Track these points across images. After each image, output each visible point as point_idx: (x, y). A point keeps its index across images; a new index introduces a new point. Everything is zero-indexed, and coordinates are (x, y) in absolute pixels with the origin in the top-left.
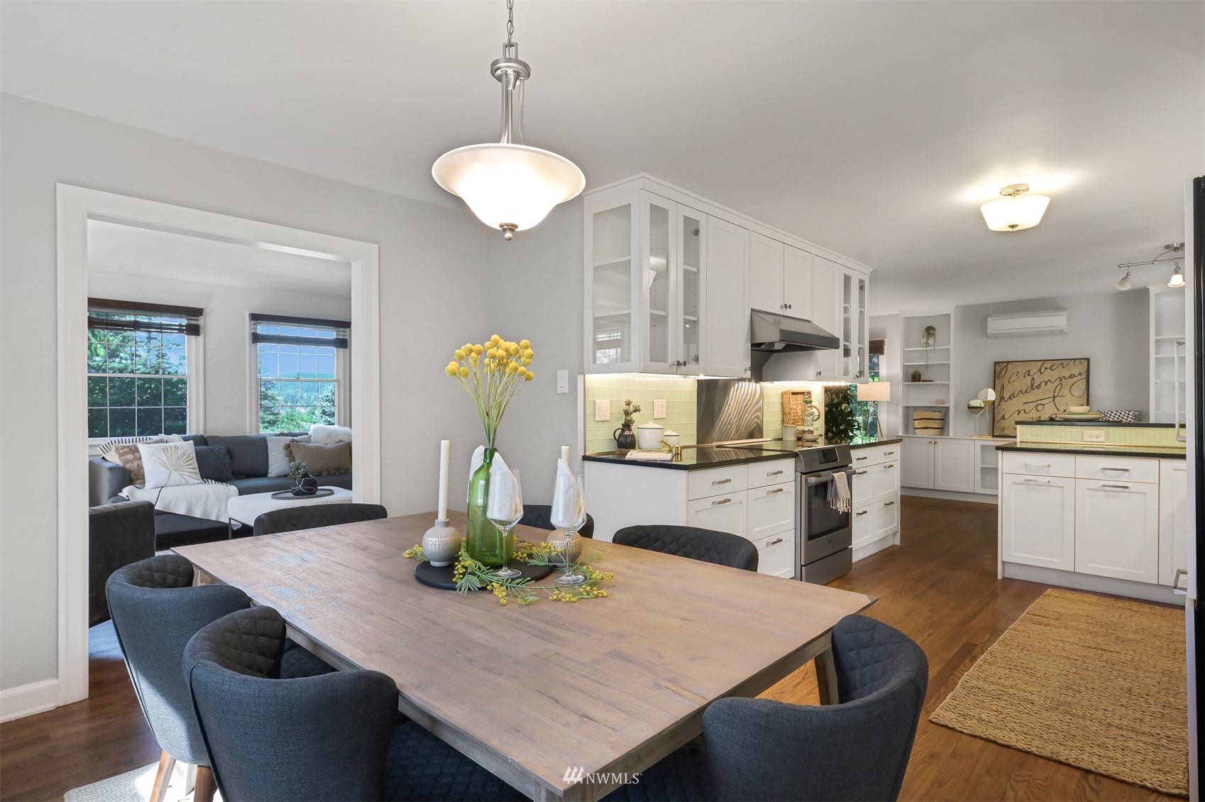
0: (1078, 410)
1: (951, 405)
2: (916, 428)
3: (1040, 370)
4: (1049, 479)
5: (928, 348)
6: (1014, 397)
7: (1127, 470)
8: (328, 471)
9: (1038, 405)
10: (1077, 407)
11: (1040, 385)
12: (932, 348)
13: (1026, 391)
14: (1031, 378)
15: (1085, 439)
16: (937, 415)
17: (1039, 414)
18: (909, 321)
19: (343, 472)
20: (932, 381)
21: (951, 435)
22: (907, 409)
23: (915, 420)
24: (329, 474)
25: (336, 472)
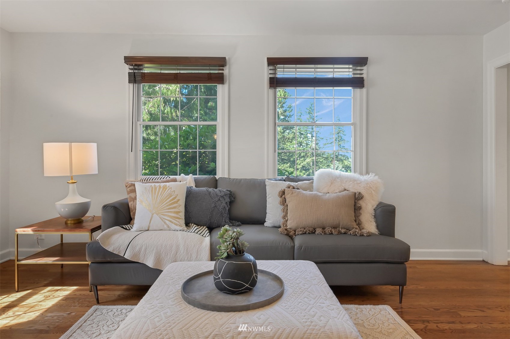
8: (324, 229)
19: (343, 231)
24: (325, 234)
25: (333, 231)
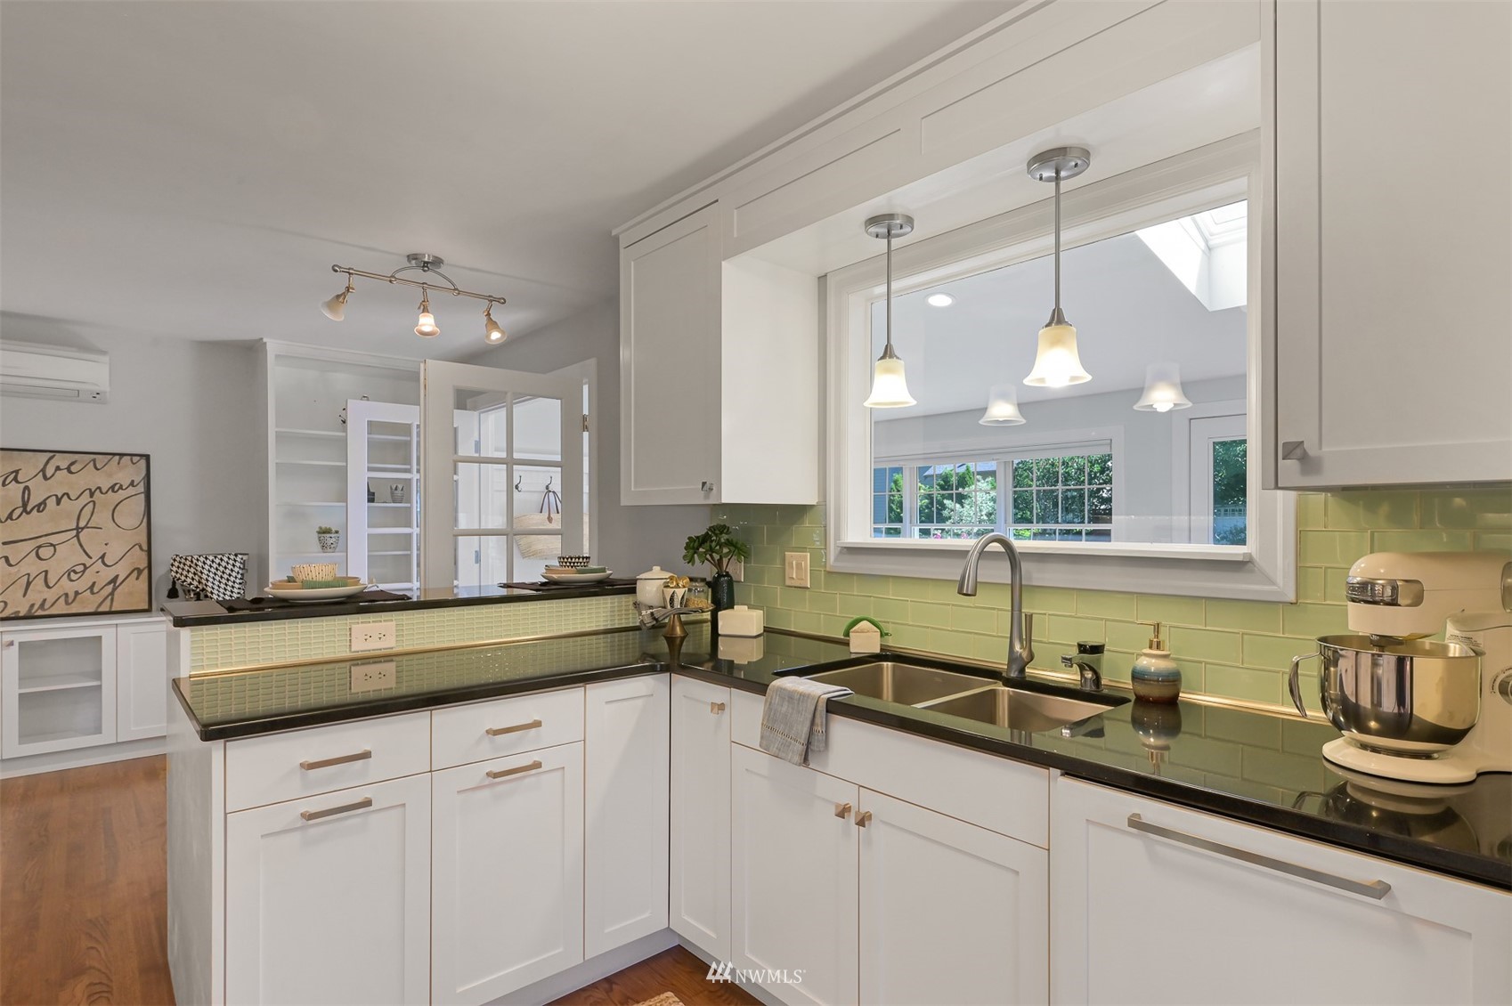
3: (43, 470)
9: (42, 546)
11: (43, 503)
13: (10, 518)
14: (22, 487)
15: (358, 645)
17: (42, 566)
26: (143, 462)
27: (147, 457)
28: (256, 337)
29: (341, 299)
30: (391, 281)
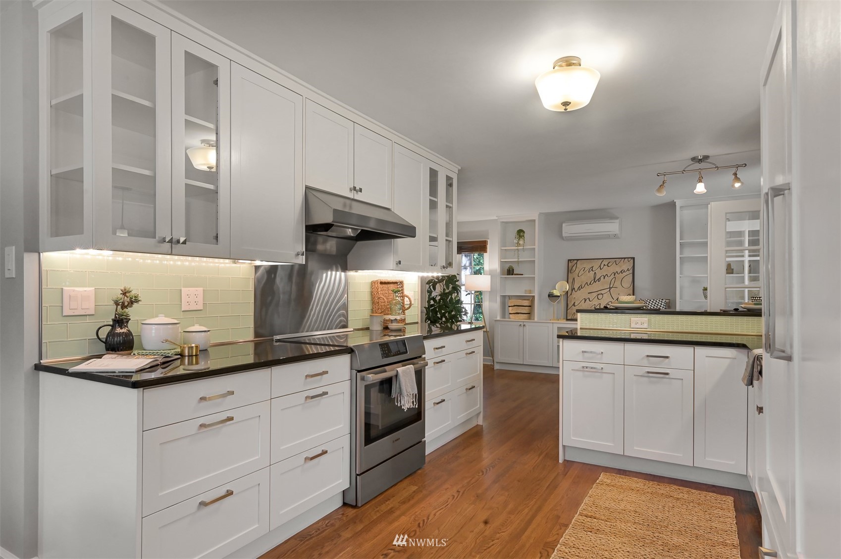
0: (627, 299)
1: (536, 295)
2: (510, 314)
3: (600, 266)
4: (602, 365)
5: (519, 248)
6: (581, 288)
7: (667, 357)
9: (599, 294)
10: (626, 297)
11: (600, 278)
12: (522, 248)
13: (590, 284)
14: (594, 272)
15: (633, 325)
16: (526, 303)
17: (599, 302)
18: (505, 224)
20: (522, 275)
21: (536, 319)
22: (504, 297)
23: (509, 306)
26: (632, 260)
27: (634, 259)
28: (672, 200)
29: (662, 187)
30: (683, 173)
